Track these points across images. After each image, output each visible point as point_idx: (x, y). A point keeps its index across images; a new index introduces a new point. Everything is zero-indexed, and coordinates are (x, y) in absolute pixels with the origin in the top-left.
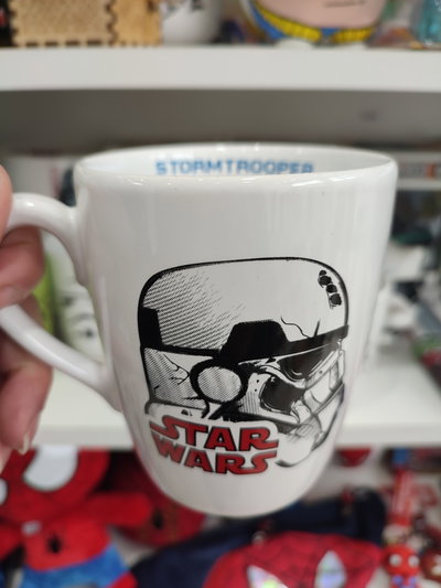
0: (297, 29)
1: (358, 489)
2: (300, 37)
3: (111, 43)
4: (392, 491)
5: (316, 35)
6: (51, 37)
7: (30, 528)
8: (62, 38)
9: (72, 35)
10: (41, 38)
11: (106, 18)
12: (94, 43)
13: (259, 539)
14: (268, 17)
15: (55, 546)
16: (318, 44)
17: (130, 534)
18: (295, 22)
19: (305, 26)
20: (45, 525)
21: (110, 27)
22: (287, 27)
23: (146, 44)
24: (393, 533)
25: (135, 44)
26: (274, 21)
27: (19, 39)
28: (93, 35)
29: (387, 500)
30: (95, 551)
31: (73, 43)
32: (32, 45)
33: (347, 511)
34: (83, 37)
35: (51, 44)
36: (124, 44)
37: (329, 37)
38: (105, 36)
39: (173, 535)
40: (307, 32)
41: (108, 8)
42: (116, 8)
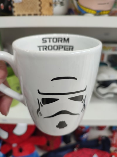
0: (90, 11)
1: (103, 136)
2: (91, 13)
3: (40, 15)
4: (112, 137)
5: (95, 12)
6: (24, 13)
7: (14, 145)
8: (27, 13)
9: (29, 12)
10: (21, 13)
11: (39, 8)
12: (36, 15)
13: (76, 150)
14: (82, 7)
15: (21, 150)
16: (95, 15)
17: (41, 148)
18: (89, 9)
19: (92, 10)
20: (18, 144)
21: (40, 10)
22: (87, 10)
23: (49, 15)
24: (112, 149)
25: (46, 15)
26: (83, 8)
27: (15, 14)
28: (35, 12)
29: (111, 139)
30: (31, 152)
31: (30, 15)
32: (19, 15)
33: (100, 143)
34: (33, 13)
35: (24, 15)
36: (44, 15)
37: (99, 13)
38: (39, 13)
39: (52, 148)
40: (93, 12)
41: (40, 5)
42: (42, 5)
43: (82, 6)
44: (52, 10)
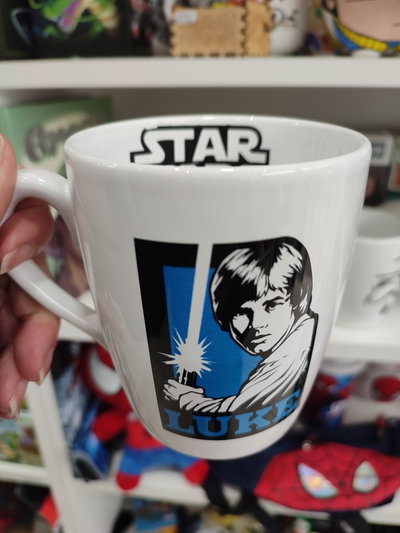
0: (370, 43)
2: (371, 48)
3: (244, 54)
5: (383, 47)
6: (200, 49)
7: (134, 416)
8: (207, 50)
9: (214, 48)
10: (191, 50)
11: (240, 37)
12: (231, 55)
13: (307, 446)
14: (347, 33)
16: (385, 55)
18: (368, 37)
19: (375, 40)
21: (243, 44)
22: (362, 42)
26: (352, 36)
28: (229, 48)
31: (215, 55)
32: (185, 55)
33: (381, 433)
34: (223, 50)
35: (199, 55)
36: (250, 56)
38: (239, 50)
40: (378, 45)
41: (243, 31)
42: (249, 32)
43: (349, 29)
44: (269, 40)
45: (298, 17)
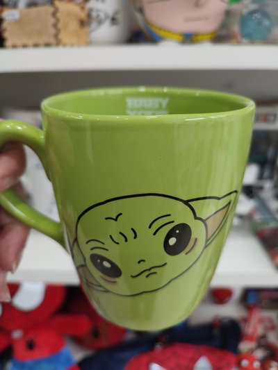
1: (224, 318)
3: (58, 43)
4: (246, 320)
5: (181, 38)
6: (25, 41)
7: (17, 334)
8: (30, 42)
9: (36, 40)
10: (19, 42)
12: (47, 45)
13: (158, 347)
15: (31, 346)
17: (79, 341)
19: (174, 33)
20: (26, 332)
21: (56, 36)
23: (79, 45)
24: (244, 346)
25: (72, 45)
27: (8, 43)
28: (47, 40)
29: (242, 325)
30: (55, 349)
31: (36, 45)
32: (14, 47)
33: (216, 332)
34: (41, 41)
35: (25, 46)
36: (65, 45)
38: (52, 40)
39: (105, 342)
40: (175, 37)
41: (55, 26)
42: (60, 25)
45: (120, 17)
